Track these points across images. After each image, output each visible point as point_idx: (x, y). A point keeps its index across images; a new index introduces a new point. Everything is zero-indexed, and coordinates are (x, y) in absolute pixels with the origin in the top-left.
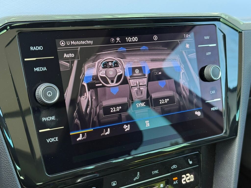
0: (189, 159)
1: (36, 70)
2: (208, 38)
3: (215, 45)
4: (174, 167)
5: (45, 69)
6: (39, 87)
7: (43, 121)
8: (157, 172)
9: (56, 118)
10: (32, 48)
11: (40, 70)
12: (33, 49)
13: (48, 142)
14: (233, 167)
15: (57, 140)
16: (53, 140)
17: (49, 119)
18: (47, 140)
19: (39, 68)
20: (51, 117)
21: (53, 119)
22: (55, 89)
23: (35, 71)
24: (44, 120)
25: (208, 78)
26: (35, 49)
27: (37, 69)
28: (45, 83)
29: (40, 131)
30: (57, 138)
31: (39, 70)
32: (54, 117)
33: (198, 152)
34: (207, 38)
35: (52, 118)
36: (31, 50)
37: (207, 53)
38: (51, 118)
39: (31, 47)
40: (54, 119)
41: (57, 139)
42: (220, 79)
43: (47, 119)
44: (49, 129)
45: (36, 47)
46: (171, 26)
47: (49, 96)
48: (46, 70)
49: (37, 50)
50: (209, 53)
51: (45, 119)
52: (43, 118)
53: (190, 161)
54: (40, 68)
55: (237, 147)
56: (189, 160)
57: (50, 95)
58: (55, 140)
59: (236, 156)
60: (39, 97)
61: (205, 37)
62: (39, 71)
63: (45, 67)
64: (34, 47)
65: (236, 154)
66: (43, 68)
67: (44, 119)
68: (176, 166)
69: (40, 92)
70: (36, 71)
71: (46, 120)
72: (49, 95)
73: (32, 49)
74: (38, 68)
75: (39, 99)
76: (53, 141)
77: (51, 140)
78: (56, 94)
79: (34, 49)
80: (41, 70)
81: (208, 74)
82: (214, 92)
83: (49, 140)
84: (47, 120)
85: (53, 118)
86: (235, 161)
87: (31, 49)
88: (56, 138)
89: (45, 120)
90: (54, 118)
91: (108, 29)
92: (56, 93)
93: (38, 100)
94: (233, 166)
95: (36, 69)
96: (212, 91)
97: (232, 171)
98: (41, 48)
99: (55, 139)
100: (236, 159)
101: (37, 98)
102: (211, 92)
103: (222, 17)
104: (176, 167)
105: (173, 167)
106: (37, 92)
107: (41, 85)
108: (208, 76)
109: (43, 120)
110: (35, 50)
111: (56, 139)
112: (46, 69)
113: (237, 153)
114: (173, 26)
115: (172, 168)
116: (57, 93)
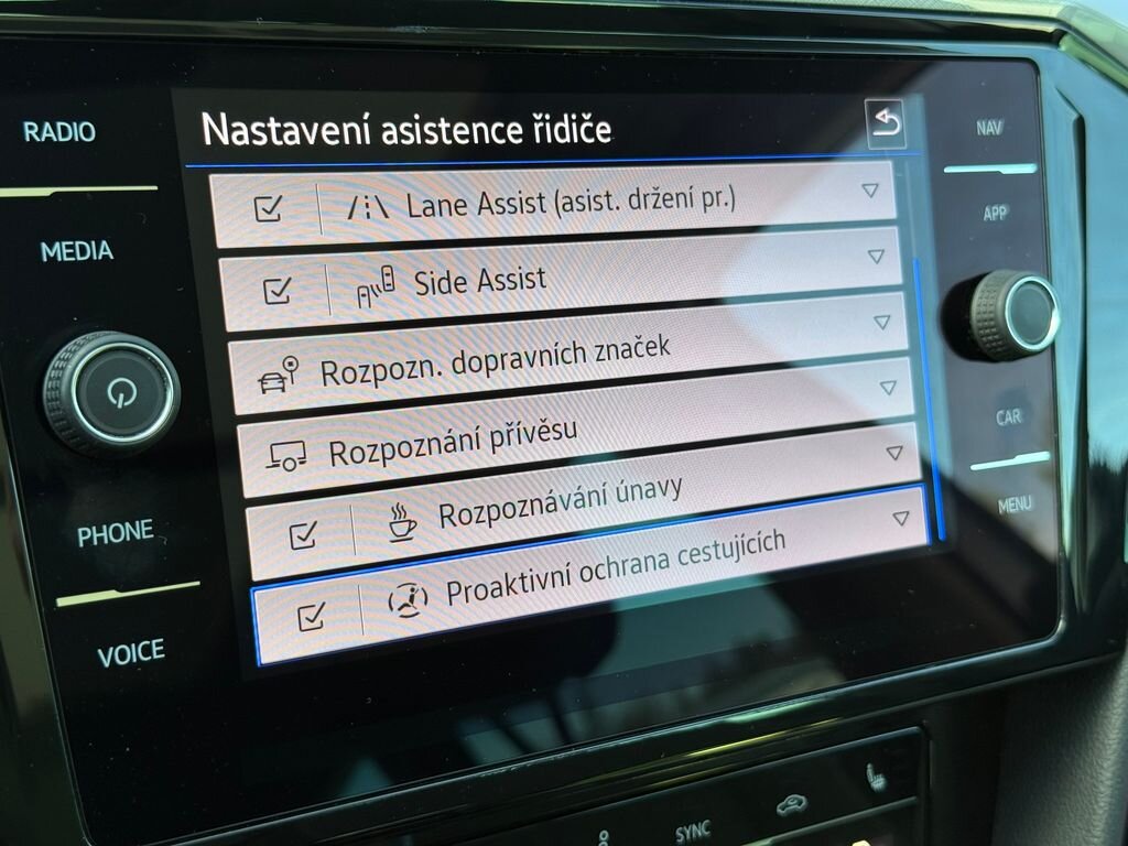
0: (869, 766)
1: (52, 255)
2: (998, 133)
3: (1029, 169)
4: (794, 803)
5: (106, 250)
6: (62, 354)
7: (81, 545)
8: (700, 834)
9: (156, 529)
10: (30, 130)
11: (73, 255)
12: (39, 134)
13: (107, 665)
14: (1094, 810)
15: (155, 656)
16: (134, 653)
17: (117, 533)
18: (100, 651)
19: (68, 247)
20: (127, 524)
21: (138, 537)
22: (156, 365)
23: (45, 259)
24: (88, 542)
25: (991, 342)
26: (52, 135)
27: (59, 251)
28: (98, 333)
29: (62, 602)
30: (158, 645)
31: (69, 255)
32: (146, 525)
33: (914, 728)
34: (989, 128)
35: (135, 529)
36: (28, 140)
37: (987, 209)
38: (126, 530)
39: (27, 124)
40: (145, 537)
41: (162, 648)
42: (1048, 353)
43: (107, 534)
44: (112, 594)
45: (59, 124)
46: (809, 55)
47: (120, 406)
48: (112, 257)
49: (61, 139)
50: (996, 212)
51: (96, 535)
52: (80, 530)
53: (876, 773)
54: (72, 247)
55: (1120, 711)
56: (870, 771)
57: (125, 400)
58: (144, 655)
59: (1112, 757)
60: (59, 409)
61: (978, 123)
62: (66, 259)
63: (104, 243)
64: (47, 125)
65: (1114, 746)
66: (93, 243)
67: (85, 534)
68: (803, 798)
69: (65, 380)
70: (53, 260)
71: (100, 539)
72: (116, 398)
73: (33, 133)
74: (64, 244)
75: (62, 420)
76: (135, 660)
77: (123, 655)
78: (161, 398)
79: (45, 135)
80: (79, 258)
81: (992, 315)
82: (1015, 416)
83: (114, 652)
84: (106, 541)
85: (141, 530)
86: (1109, 783)
87: (27, 132)
88: (154, 642)
89: (95, 543)
90: (147, 533)
91: (470, 48)
92: (160, 390)
93: (55, 426)
94: (1095, 807)
95: (51, 247)
96: (1008, 412)
97: (1089, 831)
98: (87, 131)
99: (147, 651)
100: (1114, 773)
101: (47, 413)
102: (1003, 418)
103: (1069, 27)
104: (800, 803)
105: (788, 806)
106: (50, 379)
107: (79, 340)
108: (993, 327)
109: (81, 539)
110: (47, 138)
111: (155, 649)
112: (109, 253)
113: (1121, 739)
114: (817, 55)
115: (779, 811)
116: (165, 390)
